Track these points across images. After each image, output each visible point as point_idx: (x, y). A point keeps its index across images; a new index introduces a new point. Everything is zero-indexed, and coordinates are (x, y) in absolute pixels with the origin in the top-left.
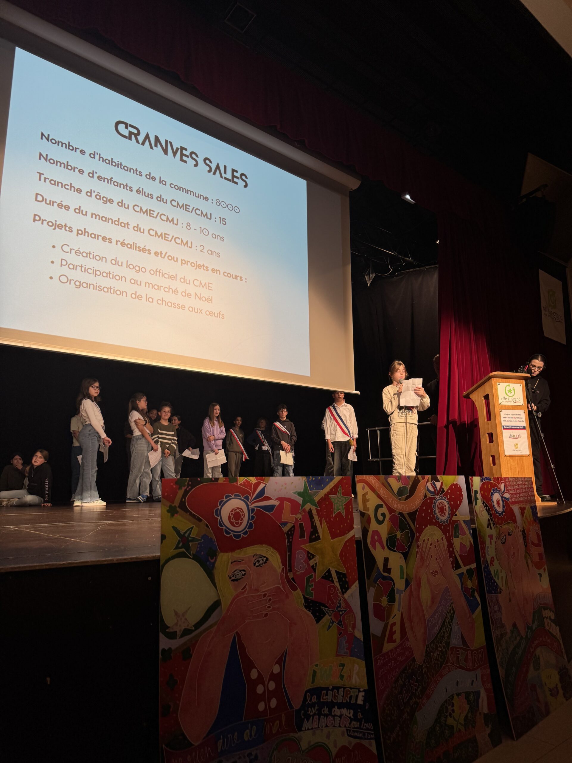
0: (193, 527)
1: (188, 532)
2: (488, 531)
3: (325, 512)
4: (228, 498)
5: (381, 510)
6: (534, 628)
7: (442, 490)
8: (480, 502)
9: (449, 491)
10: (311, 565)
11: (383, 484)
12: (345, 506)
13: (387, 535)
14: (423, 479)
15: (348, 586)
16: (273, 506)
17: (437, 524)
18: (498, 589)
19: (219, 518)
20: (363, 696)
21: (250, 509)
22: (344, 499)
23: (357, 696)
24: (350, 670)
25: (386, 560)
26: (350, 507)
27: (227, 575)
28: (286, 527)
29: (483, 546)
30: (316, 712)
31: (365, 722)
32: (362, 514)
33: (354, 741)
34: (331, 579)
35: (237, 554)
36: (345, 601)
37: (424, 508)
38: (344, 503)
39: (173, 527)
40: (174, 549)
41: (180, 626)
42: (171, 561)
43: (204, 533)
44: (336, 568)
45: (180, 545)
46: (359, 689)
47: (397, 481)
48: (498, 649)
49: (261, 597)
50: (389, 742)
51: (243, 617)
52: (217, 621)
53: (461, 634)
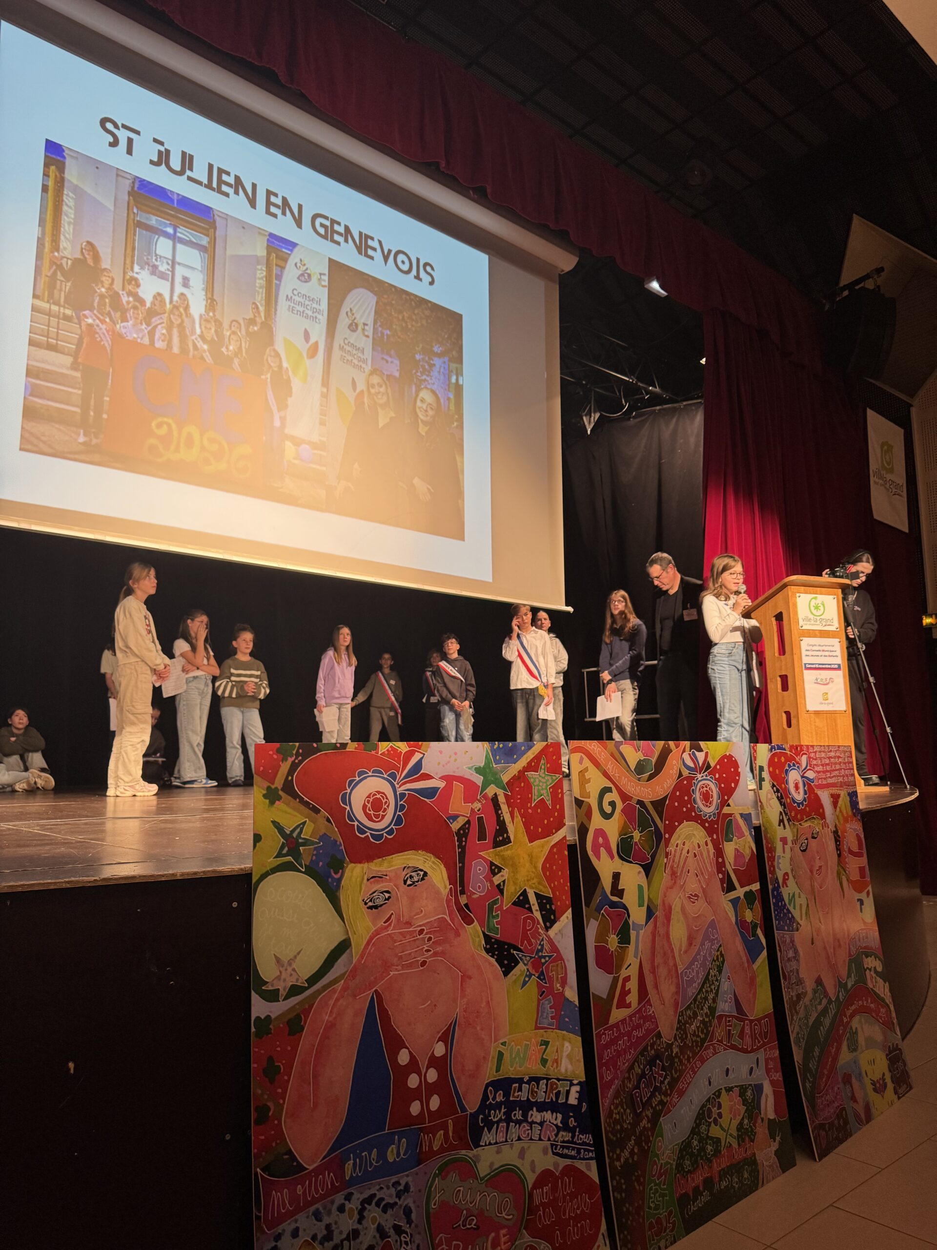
0: (306, 821)
1: (298, 830)
2: (779, 833)
3: (519, 799)
4: (363, 776)
5: (608, 798)
6: (849, 985)
7: (707, 767)
8: (767, 785)
9: (718, 767)
10: (496, 883)
11: (612, 755)
12: (551, 790)
13: (617, 834)
14: (677, 747)
15: (555, 916)
16: (435, 790)
17: (699, 819)
18: (794, 924)
19: (348, 808)
20: (577, 1092)
21: (398, 793)
22: (549, 778)
23: (568, 1092)
24: (557, 1052)
25: (616, 877)
26: (560, 791)
27: (360, 900)
29: (772, 855)
30: (503, 1118)
31: (580, 1133)
32: (579, 803)
33: (564, 1162)
34: (527, 906)
35: (377, 866)
36: (551, 941)
37: (678, 794)
38: (551, 784)
39: (272, 821)
40: (275, 858)
41: (285, 980)
42: (269, 877)
43: (323, 831)
44: (536, 888)
45: (285, 851)
46: (571, 1081)
47: (636, 750)
48: (792, 1019)
49: (415, 935)
50: (618, 1164)
51: (387, 966)
52: (345, 973)
53: (735, 996)
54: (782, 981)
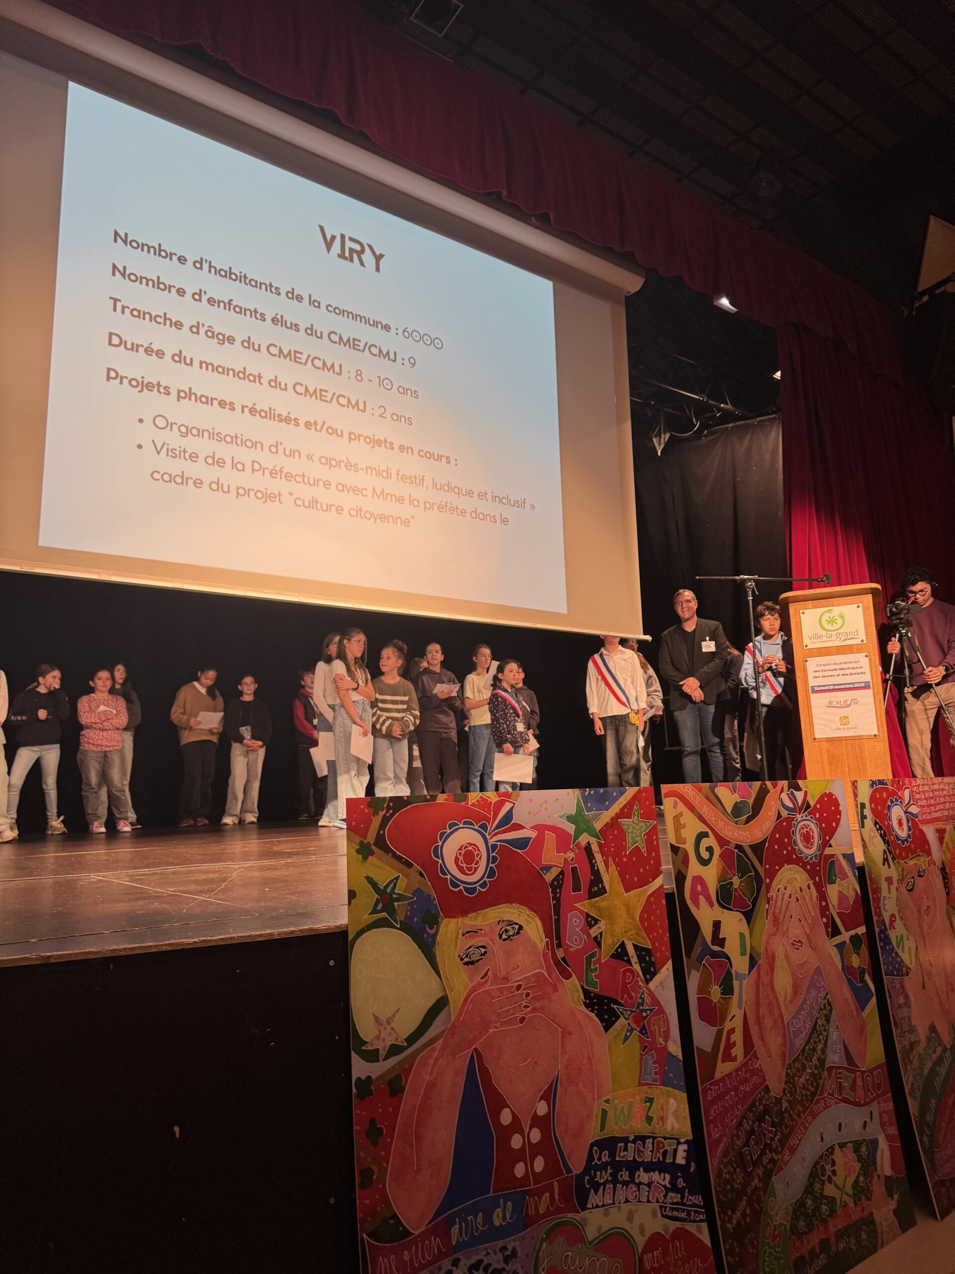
0: (399, 877)
1: (392, 885)
2: (884, 871)
3: (613, 847)
4: (454, 827)
5: (704, 843)
7: (806, 806)
8: (869, 823)
9: (818, 806)
10: (593, 935)
11: (707, 798)
12: (646, 837)
13: (716, 882)
14: (775, 786)
15: (655, 968)
16: (527, 840)
17: (800, 861)
18: (904, 969)
19: (440, 861)
20: (685, 1151)
21: (490, 845)
22: (643, 824)
23: (675, 1151)
24: (662, 1109)
25: (717, 925)
26: (655, 837)
27: (456, 955)
29: (877, 895)
30: (610, 1179)
31: (690, 1193)
32: (675, 849)
33: (673, 1225)
34: (626, 958)
35: (471, 921)
36: (651, 994)
37: (777, 836)
38: (645, 830)
39: (366, 877)
40: (369, 914)
41: (384, 1040)
42: (365, 934)
43: (416, 886)
44: (635, 939)
45: (379, 907)
46: (678, 1139)
47: (732, 792)
48: (906, 1070)
49: (512, 990)
50: (729, 1226)
51: (486, 1024)
52: (443, 1032)
53: (845, 1046)
54: (894, 1029)
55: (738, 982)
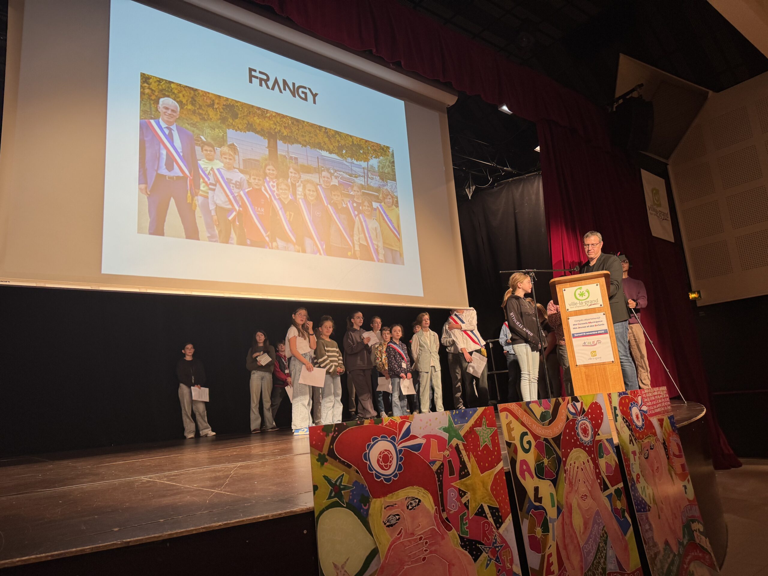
0: (343, 474)
1: (340, 480)
2: (631, 448)
3: (472, 446)
4: (375, 441)
5: (526, 439)
6: (685, 542)
7: (583, 411)
8: (620, 418)
9: (590, 411)
10: (464, 502)
11: (525, 411)
12: (491, 438)
13: (534, 462)
14: (564, 400)
15: (501, 520)
16: (420, 445)
17: (582, 446)
18: (647, 507)
19: (368, 463)
21: (398, 450)
22: (489, 430)
25: (536, 489)
26: (496, 438)
27: (382, 522)
28: (434, 465)
29: (628, 463)
32: (509, 444)
34: (484, 515)
35: (390, 499)
36: (500, 536)
37: (568, 431)
38: (490, 434)
39: (323, 476)
40: (327, 500)
42: (325, 512)
43: (354, 479)
44: (489, 503)
45: (333, 495)
47: (539, 406)
49: (417, 541)
51: (402, 563)
52: (377, 570)
53: (617, 558)
54: (644, 546)
55: (551, 524)
